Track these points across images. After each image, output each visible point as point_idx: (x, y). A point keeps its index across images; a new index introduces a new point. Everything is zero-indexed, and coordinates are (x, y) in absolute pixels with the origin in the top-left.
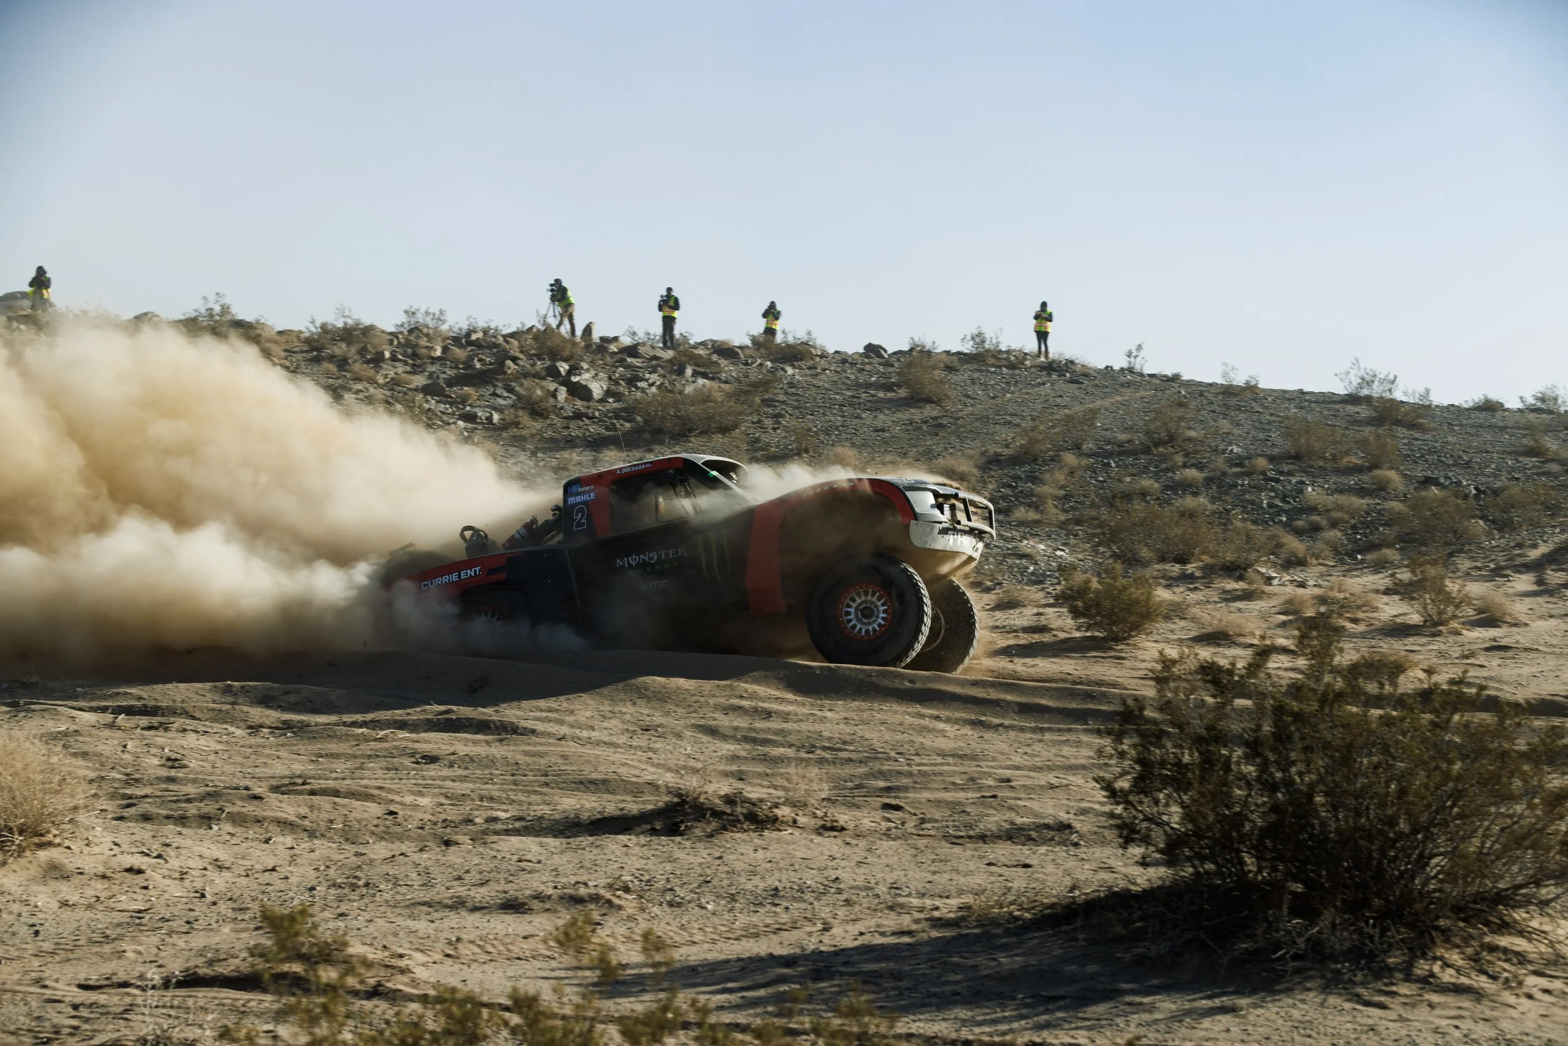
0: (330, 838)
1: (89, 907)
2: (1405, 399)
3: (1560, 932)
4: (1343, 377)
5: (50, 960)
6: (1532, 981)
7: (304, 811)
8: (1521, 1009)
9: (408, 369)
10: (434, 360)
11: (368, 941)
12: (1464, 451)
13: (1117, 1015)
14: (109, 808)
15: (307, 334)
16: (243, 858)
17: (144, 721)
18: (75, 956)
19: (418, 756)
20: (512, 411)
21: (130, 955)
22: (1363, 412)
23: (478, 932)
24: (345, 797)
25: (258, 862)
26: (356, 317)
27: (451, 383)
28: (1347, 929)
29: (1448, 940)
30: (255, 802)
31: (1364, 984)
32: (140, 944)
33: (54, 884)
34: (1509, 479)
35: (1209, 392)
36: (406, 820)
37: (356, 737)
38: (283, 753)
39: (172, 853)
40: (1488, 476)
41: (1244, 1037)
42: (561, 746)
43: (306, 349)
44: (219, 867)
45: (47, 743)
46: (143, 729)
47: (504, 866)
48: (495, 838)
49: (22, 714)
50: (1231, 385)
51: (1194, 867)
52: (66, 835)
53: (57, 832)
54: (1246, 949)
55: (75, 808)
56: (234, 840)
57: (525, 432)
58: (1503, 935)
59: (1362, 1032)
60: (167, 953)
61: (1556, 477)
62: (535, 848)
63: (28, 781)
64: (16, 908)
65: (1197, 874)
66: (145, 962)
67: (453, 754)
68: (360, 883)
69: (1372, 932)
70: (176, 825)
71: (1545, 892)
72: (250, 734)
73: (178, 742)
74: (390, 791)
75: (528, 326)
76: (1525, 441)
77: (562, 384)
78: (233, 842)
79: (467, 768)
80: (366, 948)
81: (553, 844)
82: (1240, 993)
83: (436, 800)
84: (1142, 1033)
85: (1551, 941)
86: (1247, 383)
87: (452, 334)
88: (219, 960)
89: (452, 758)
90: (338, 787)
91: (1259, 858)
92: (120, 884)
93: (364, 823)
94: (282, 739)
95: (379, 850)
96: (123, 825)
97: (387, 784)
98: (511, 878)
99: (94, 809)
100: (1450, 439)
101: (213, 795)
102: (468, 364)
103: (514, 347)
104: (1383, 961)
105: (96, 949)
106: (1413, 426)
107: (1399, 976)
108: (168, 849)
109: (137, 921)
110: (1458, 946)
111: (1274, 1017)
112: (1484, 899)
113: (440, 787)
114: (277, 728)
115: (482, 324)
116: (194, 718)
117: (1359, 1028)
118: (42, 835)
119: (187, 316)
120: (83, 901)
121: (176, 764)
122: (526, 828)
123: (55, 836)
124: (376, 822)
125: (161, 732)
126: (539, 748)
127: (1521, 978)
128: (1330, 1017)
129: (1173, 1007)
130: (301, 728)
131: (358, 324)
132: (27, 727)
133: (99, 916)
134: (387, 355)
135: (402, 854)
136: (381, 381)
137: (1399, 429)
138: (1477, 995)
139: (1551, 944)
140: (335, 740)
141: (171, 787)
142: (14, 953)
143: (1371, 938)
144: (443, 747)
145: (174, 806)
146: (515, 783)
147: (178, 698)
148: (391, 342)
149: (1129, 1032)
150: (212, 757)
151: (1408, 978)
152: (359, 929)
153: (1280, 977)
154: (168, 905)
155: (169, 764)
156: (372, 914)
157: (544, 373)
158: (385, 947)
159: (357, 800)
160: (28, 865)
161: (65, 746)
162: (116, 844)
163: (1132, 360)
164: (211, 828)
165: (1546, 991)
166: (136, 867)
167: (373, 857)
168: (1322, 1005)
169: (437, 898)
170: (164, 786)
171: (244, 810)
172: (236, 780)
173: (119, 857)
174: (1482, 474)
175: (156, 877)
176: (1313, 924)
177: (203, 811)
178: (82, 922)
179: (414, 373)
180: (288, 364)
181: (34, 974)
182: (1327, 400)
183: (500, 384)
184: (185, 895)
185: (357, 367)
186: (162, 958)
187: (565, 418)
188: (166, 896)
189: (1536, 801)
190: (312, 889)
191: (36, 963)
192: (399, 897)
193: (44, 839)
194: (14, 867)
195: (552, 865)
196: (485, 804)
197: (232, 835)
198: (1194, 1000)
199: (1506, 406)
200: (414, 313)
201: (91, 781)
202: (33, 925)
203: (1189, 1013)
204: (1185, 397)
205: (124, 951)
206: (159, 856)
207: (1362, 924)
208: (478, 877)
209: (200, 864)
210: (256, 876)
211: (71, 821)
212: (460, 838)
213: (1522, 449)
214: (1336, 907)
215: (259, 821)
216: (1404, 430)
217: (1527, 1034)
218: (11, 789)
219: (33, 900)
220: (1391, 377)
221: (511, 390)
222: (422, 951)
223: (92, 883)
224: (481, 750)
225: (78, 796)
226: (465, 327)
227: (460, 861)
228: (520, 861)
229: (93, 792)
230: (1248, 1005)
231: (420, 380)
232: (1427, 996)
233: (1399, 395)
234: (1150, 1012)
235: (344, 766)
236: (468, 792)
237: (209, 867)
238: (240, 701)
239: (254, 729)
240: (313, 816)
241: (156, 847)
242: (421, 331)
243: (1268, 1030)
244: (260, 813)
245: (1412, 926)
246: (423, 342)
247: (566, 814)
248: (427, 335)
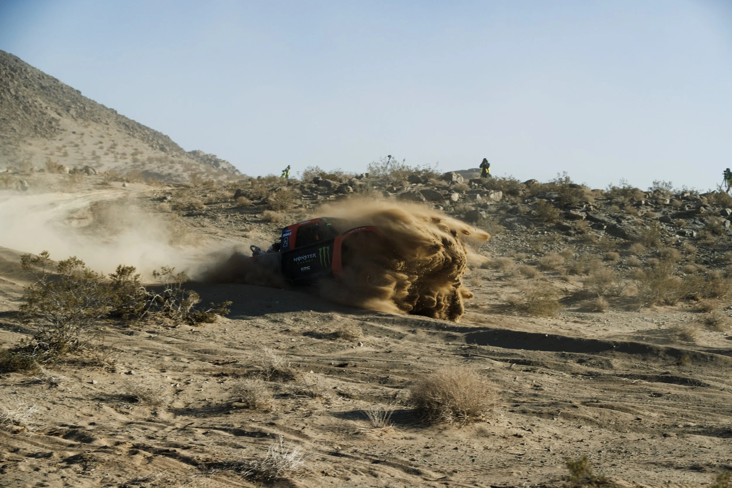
0: (609, 428)
1: (497, 451)
5: (479, 473)
7: (597, 415)
9: (653, 209)
10: (666, 206)
11: (626, 478)
14: (508, 406)
15: (606, 192)
16: (568, 434)
17: (524, 367)
18: (490, 472)
19: (652, 393)
20: (703, 231)
21: (515, 474)
23: (679, 479)
24: (616, 410)
25: (574, 437)
26: (629, 184)
27: (673, 217)
30: (574, 409)
32: (520, 470)
33: (482, 439)
36: (645, 423)
37: (623, 382)
38: (588, 387)
39: (535, 429)
42: (722, 393)
43: (604, 198)
44: (557, 438)
45: (480, 374)
46: (524, 371)
47: (692, 449)
48: (689, 435)
49: (470, 360)
52: (487, 417)
53: (484, 415)
55: (492, 405)
56: (564, 426)
57: (709, 242)
60: (532, 475)
62: (708, 442)
63: (472, 391)
64: (464, 448)
66: (522, 479)
67: (669, 393)
68: (623, 451)
70: (537, 416)
72: (573, 377)
73: (539, 378)
74: (638, 408)
75: (712, 191)
77: (728, 219)
78: (563, 426)
79: (675, 401)
80: (625, 481)
81: (717, 440)
83: (660, 415)
87: (674, 194)
88: (555, 481)
89: (669, 395)
90: (613, 405)
92: (511, 442)
93: (625, 423)
94: (587, 381)
95: (632, 436)
96: (513, 414)
97: (637, 405)
98: (696, 455)
99: (501, 406)
101: (555, 404)
102: (682, 208)
103: (705, 201)
105: (499, 470)
108: (534, 427)
109: (519, 459)
113: (662, 409)
114: (585, 375)
115: (689, 189)
116: (547, 368)
118: (477, 416)
119: (550, 182)
120: (494, 448)
121: (538, 388)
122: (703, 431)
123: (483, 417)
124: (631, 423)
125: (532, 373)
126: (711, 394)
130: (597, 376)
131: (630, 187)
132: (472, 366)
133: (502, 455)
134: (643, 202)
135: (643, 439)
136: (640, 215)
140: (612, 383)
141: (536, 399)
142: (463, 469)
144: (664, 390)
145: (537, 407)
146: (699, 410)
147: (540, 358)
148: (645, 196)
150: (555, 386)
152: (621, 473)
154: (533, 453)
155: (535, 388)
156: (628, 466)
157: (719, 214)
158: (634, 482)
159: (622, 411)
160: (471, 429)
161: (489, 376)
162: (510, 423)
164: (553, 419)
166: (519, 434)
167: (629, 439)
169: (659, 461)
170: (532, 398)
171: (569, 412)
172: (565, 398)
173: (511, 429)
175: (528, 440)
177: (550, 411)
178: (494, 458)
179: (656, 211)
180: (596, 205)
181: (471, 479)
183: (697, 218)
184: (541, 449)
185: (629, 208)
186: (530, 477)
187: (729, 236)
188: (532, 449)
190: (600, 452)
191: (473, 474)
192: (641, 459)
193: (478, 418)
194: (464, 429)
195: (716, 450)
196: (684, 418)
197: (563, 423)
200: (658, 183)
201: (500, 393)
202: (472, 457)
205: (512, 473)
206: (529, 430)
208: (679, 453)
209: (548, 435)
210: (574, 443)
211: (490, 411)
212: (671, 434)
215: (576, 418)
218: (464, 394)
219: (472, 445)
221: (703, 221)
222: (651, 486)
223: (499, 440)
224: (683, 393)
225: (494, 400)
226: (681, 190)
227: (671, 444)
228: (700, 447)
229: (500, 398)
231: (658, 215)
235: (616, 395)
236: (676, 412)
237: (552, 437)
238: (569, 361)
239: (575, 374)
240: (601, 417)
241: (528, 426)
242: (660, 192)
244: (577, 414)
246: (661, 197)
247: (724, 426)
248: (663, 194)
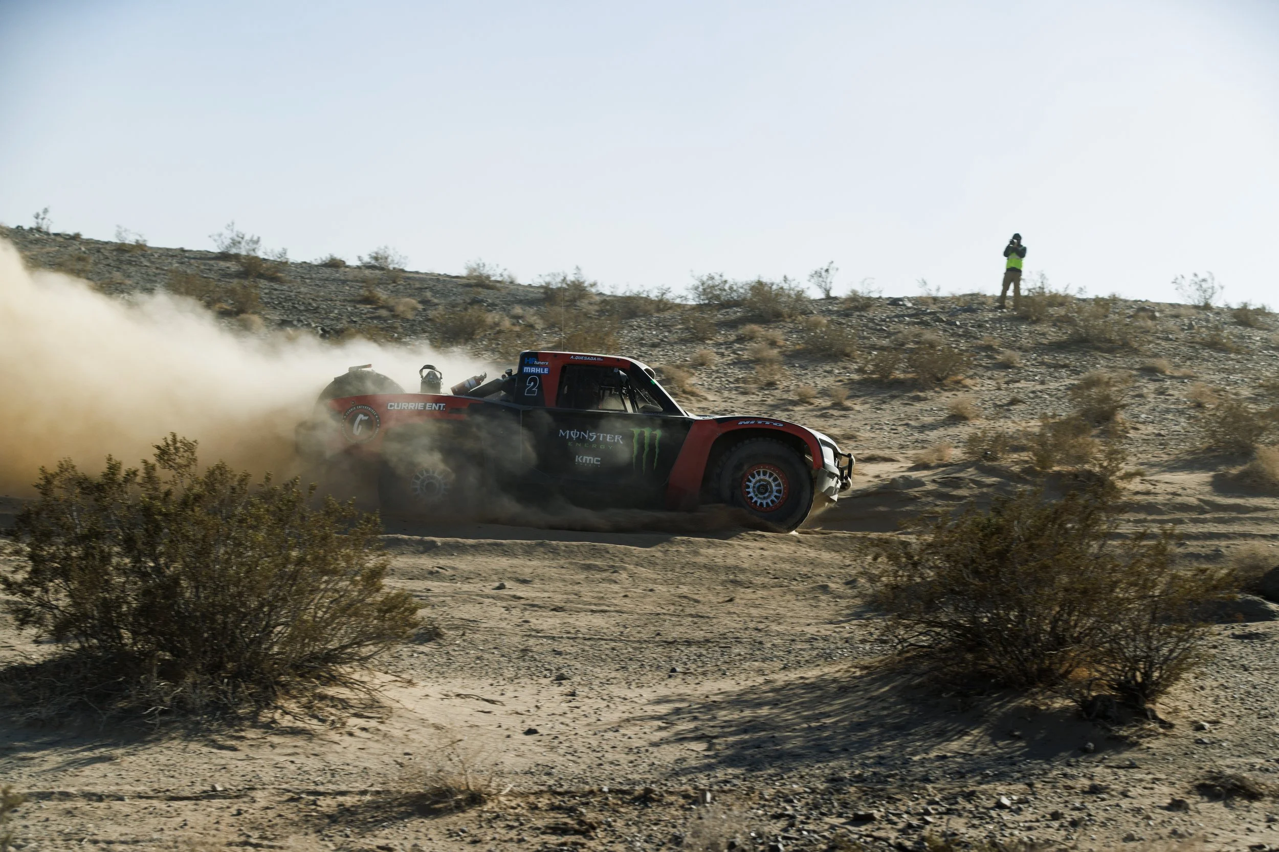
2: (266, 257)
3: (376, 681)
4: (217, 238)
6: (353, 721)
8: (344, 744)
12: (313, 299)
13: (12, 769)
22: (233, 267)
28: (205, 688)
29: (287, 693)
31: (218, 732)
34: (349, 322)
35: (105, 248)
40: (332, 320)
41: (119, 781)
50: (123, 244)
51: (80, 642)
54: (121, 708)
58: (331, 686)
59: (216, 771)
61: (385, 321)
65: (83, 647)
69: (226, 689)
71: (365, 651)
76: (362, 292)
82: (116, 745)
84: (33, 783)
85: (368, 689)
86: (137, 241)
91: (135, 633)
100: (303, 289)
104: (235, 712)
106: (273, 279)
107: (247, 723)
110: (295, 697)
111: (144, 763)
112: (316, 658)
117: (214, 768)
127: (344, 720)
128: (190, 760)
129: (60, 759)
137: (262, 281)
138: (309, 735)
139: (369, 692)
143: (225, 693)
149: (21, 783)
151: (255, 725)
153: (150, 729)
163: (40, 221)
165: (364, 729)
168: (184, 750)
174: (327, 318)
176: (177, 685)
182: (204, 256)
189: (358, 578)
198: (78, 752)
199: (348, 263)
203: (70, 764)
204: (84, 253)
207: (218, 682)
213: (359, 298)
214: (197, 670)
216: (266, 282)
217: (348, 765)
220: (255, 238)
230: (123, 755)
232: (269, 739)
233: (260, 254)
234: (40, 765)
243: (139, 774)
245: (259, 682)
